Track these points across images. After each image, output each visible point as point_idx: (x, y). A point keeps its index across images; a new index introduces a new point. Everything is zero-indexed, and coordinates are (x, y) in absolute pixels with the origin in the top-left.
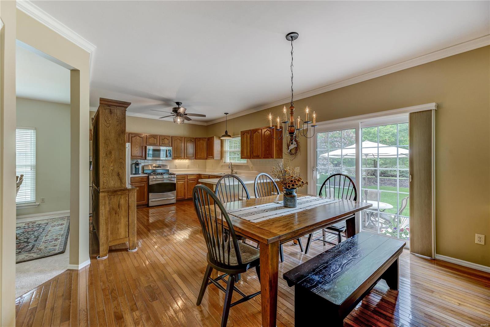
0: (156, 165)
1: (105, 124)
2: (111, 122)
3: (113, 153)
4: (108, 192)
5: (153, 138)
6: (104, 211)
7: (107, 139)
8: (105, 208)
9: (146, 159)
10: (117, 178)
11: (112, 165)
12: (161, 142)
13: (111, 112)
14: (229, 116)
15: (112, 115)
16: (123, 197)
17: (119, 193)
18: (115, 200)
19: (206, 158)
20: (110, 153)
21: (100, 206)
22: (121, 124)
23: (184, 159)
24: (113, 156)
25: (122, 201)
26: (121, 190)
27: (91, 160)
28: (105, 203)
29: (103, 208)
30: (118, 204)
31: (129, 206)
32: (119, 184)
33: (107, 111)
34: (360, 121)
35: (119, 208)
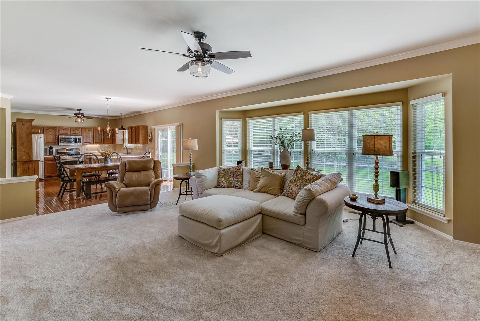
0: (68, 149)
1: (20, 130)
2: (23, 129)
3: (24, 143)
4: (22, 162)
5: (65, 130)
6: (19, 171)
7: (20, 138)
8: (20, 169)
9: (58, 144)
10: (27, 155)
11: (24, 149)
12: (72, 133)
13: (23, 124)
14: (123, 115)
15: (24, 126)
16: (31, 164)
17: (29, 162)
18: (26, 166)
19: (112, 143)
20: (23, 143)
21: (18, 168)
22: (29, 129)
23: (94, 144)
24: (25, 145)
25: (30, 166)
26: (29, 161)
27: (12, 146)
28: (20, 167)
29: (19, 169)
30: (28, 167)
31: (34, 169)
32: (28, 158)
33: (21, 124)
34: (168, 127)
35: (29, 169)
